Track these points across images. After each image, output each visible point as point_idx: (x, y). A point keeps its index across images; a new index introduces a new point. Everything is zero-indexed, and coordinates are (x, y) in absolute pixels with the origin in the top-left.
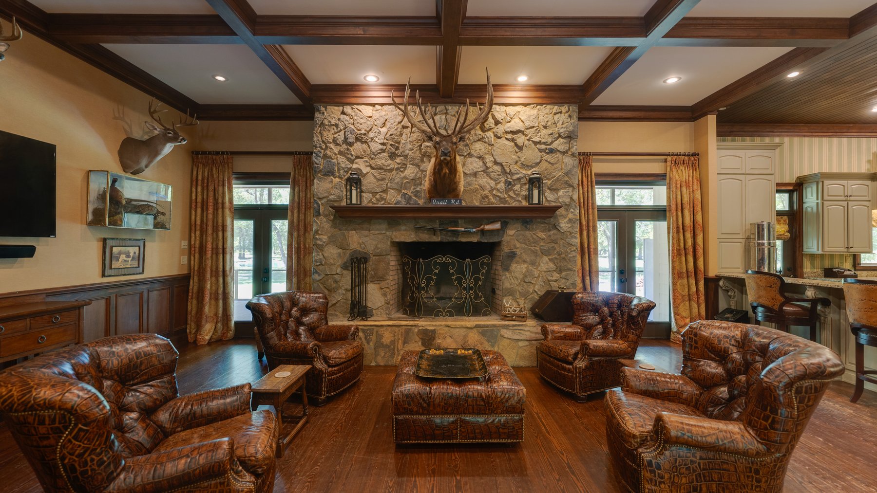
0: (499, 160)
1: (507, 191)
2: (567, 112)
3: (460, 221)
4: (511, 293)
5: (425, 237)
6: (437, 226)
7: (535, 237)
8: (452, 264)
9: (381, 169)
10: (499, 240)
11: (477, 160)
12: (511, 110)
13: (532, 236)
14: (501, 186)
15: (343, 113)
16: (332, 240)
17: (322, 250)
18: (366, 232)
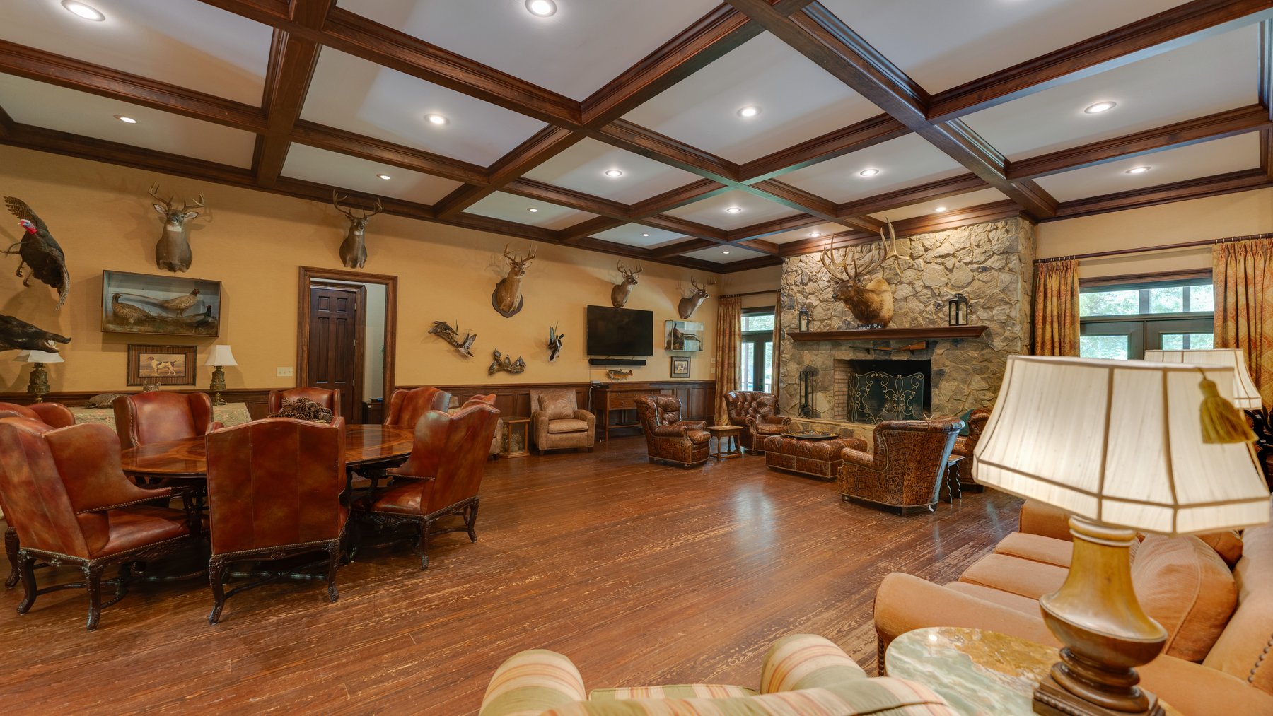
0: (928, 284)
1: (936, 313)
2: (1003, 227)
3: (891, 342)
5: (862, 356)
6: (869, 347)
7: (966, 356)
8: (885, 379)
9: (827, 301)
10: (928, 358)
11: (907, 286)
12: (940, 236)
13: (962, 355)
14: (931, 308)
15: (801, 261)
16: (793, 358)
17: (786, 365)
18: (815, 352)
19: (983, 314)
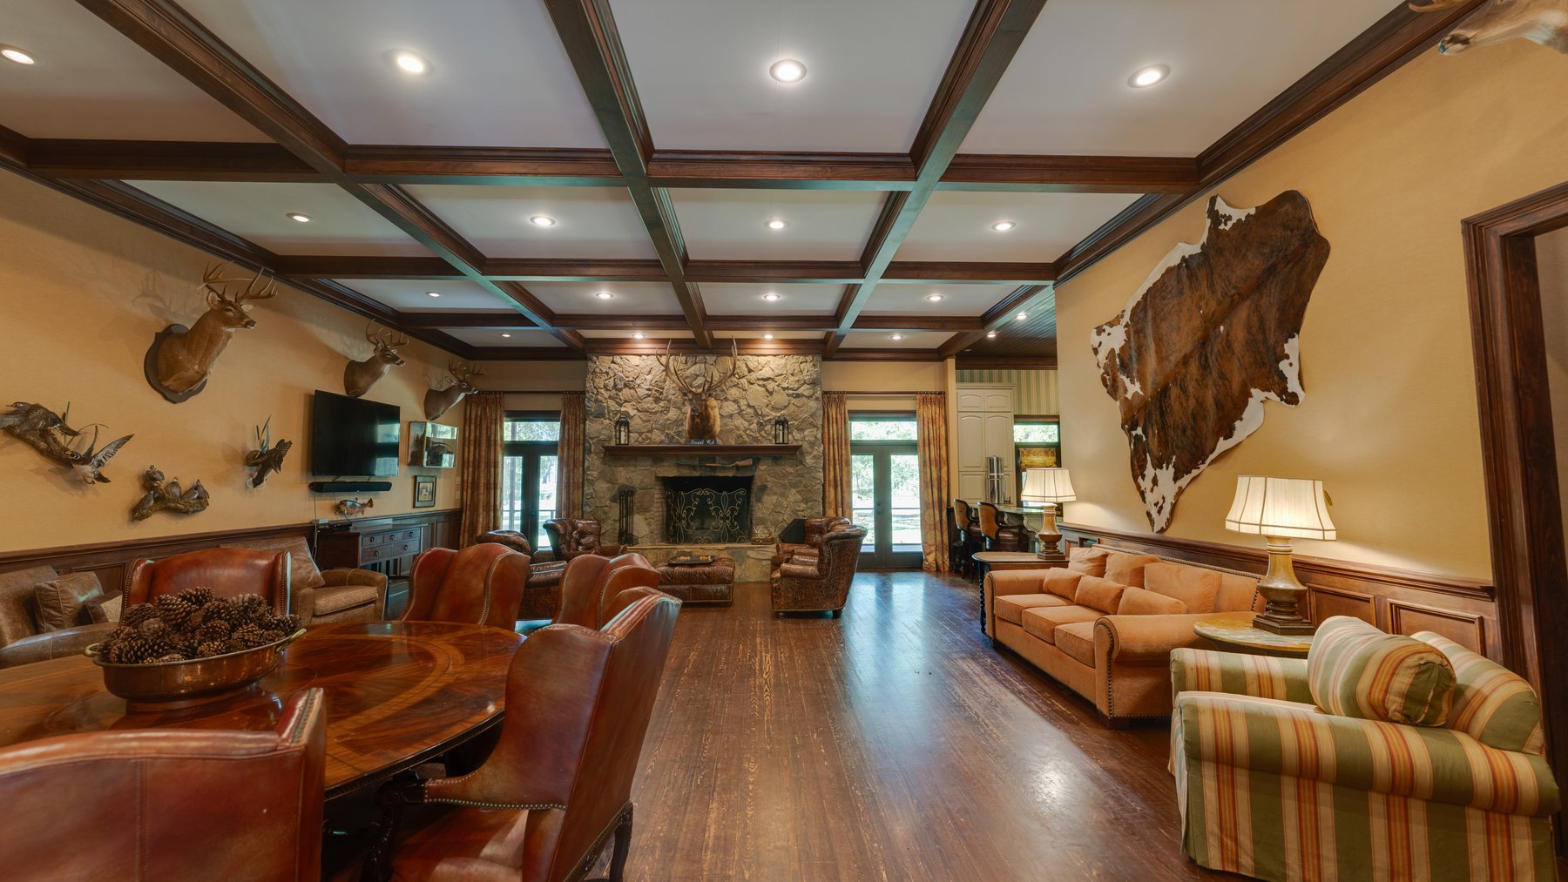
0: (751, 404)
1: (759, 431)
2: (811, 361)
3: (717, 458)
4: (762, 521)
5: (686, 473)
6: (696, 463)
7: (784, 471)
8: (711, 496)
9: (647, 412)
10: (752, 474)
11: (733, 403)
12: (762, 360)
13: (781, 471)
14: (754, 426)
15: (613, 362)
16: (602, 476)
17: (593, 485)
18: (632, 469)
19: (797, 435)
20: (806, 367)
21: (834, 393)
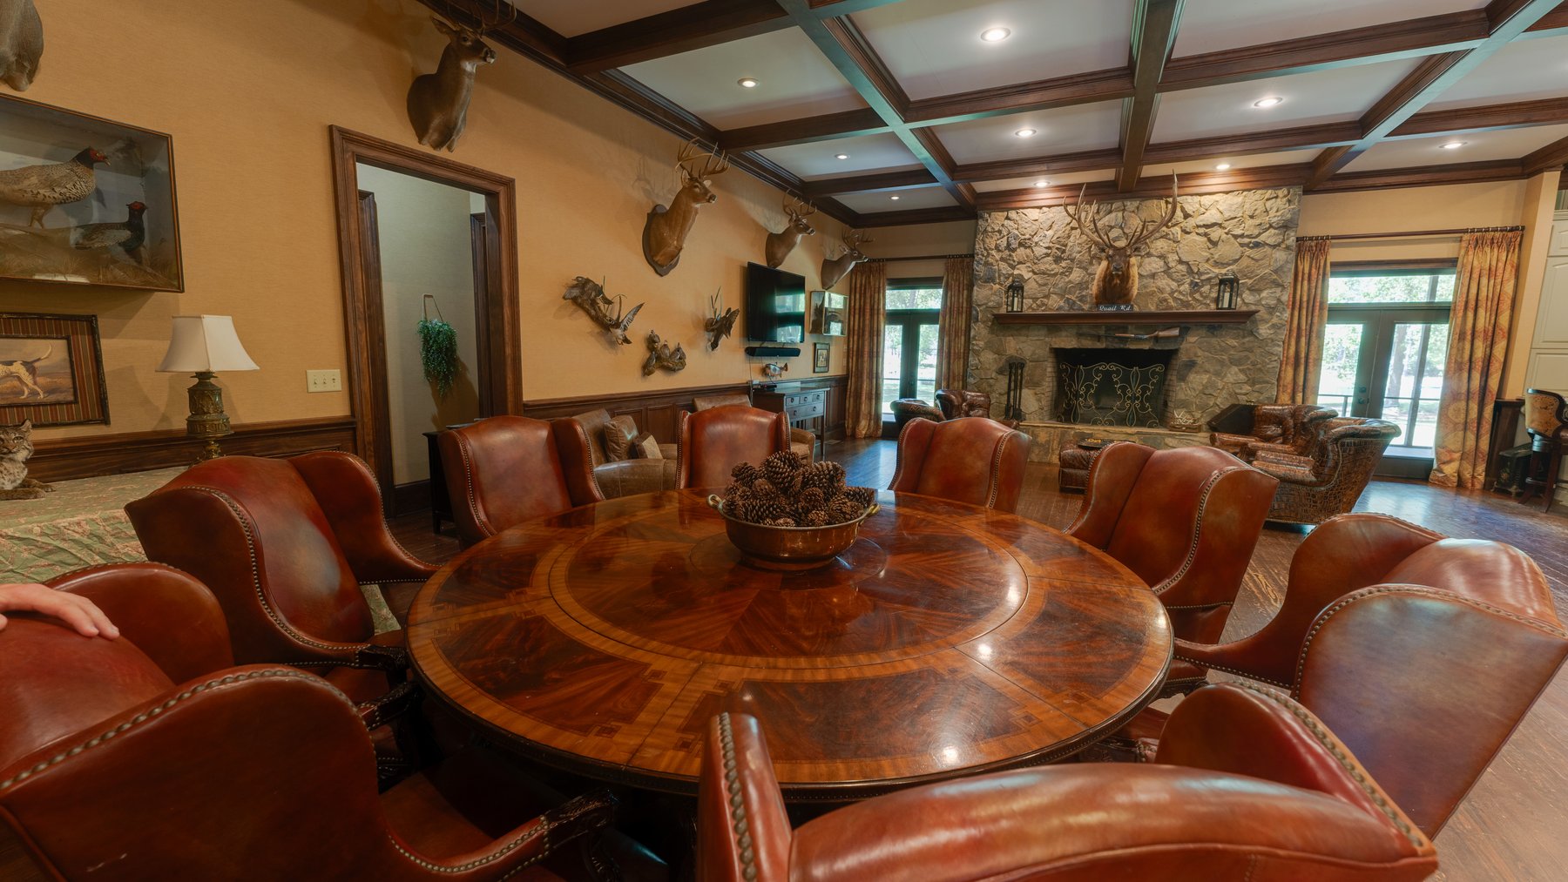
0: (1184, 259)
1: (1191, 294)
2: (1285, 196)
3: (1130, 327)
4: (1184, 405)
5: (1088, 344)
6: (1102, 332)
7: (1223, 344)
8: (1117, 372)
9: (1044, 273)
10: (1177, 347)
11: (1157, 259)
12: (1206, 200)
13: (1219, 344)
14: (1186, 287)
16: (989, 346)
17: (978, 355)
18: (1023, 339)
19: (1248, 297)
20: (1276, 204)
21: (1311, 239)
